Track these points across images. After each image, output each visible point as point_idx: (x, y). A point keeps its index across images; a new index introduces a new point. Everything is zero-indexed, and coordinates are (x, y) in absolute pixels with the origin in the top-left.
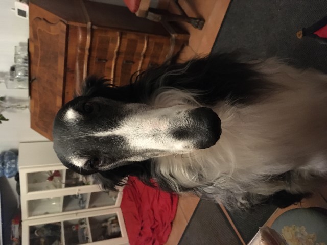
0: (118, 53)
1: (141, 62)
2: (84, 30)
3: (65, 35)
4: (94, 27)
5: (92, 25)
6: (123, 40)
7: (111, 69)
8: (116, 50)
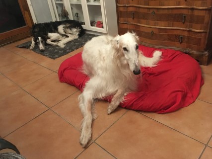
0: (193, 9)
1: (184, 29)
6: (204, 11)
7: (179, 5)
8: (195, 7)
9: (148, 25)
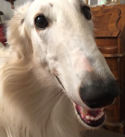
2: (115, 51)
3: (109, 36)
4: (119, 60)
5: (120, 57)
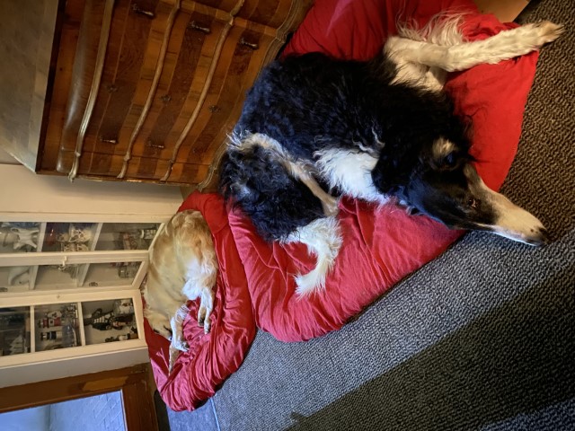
9: (191, 115)
